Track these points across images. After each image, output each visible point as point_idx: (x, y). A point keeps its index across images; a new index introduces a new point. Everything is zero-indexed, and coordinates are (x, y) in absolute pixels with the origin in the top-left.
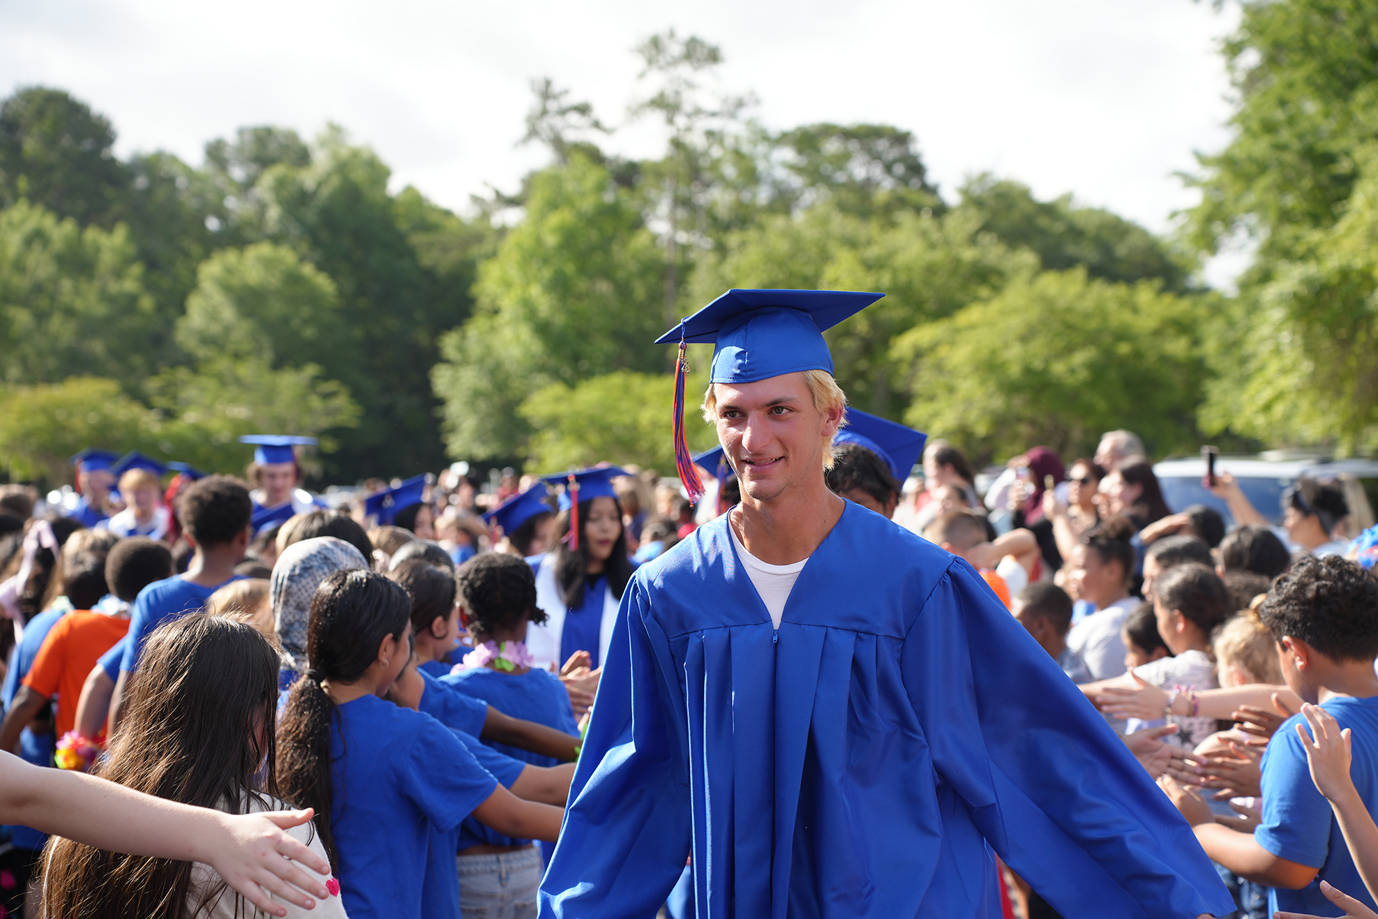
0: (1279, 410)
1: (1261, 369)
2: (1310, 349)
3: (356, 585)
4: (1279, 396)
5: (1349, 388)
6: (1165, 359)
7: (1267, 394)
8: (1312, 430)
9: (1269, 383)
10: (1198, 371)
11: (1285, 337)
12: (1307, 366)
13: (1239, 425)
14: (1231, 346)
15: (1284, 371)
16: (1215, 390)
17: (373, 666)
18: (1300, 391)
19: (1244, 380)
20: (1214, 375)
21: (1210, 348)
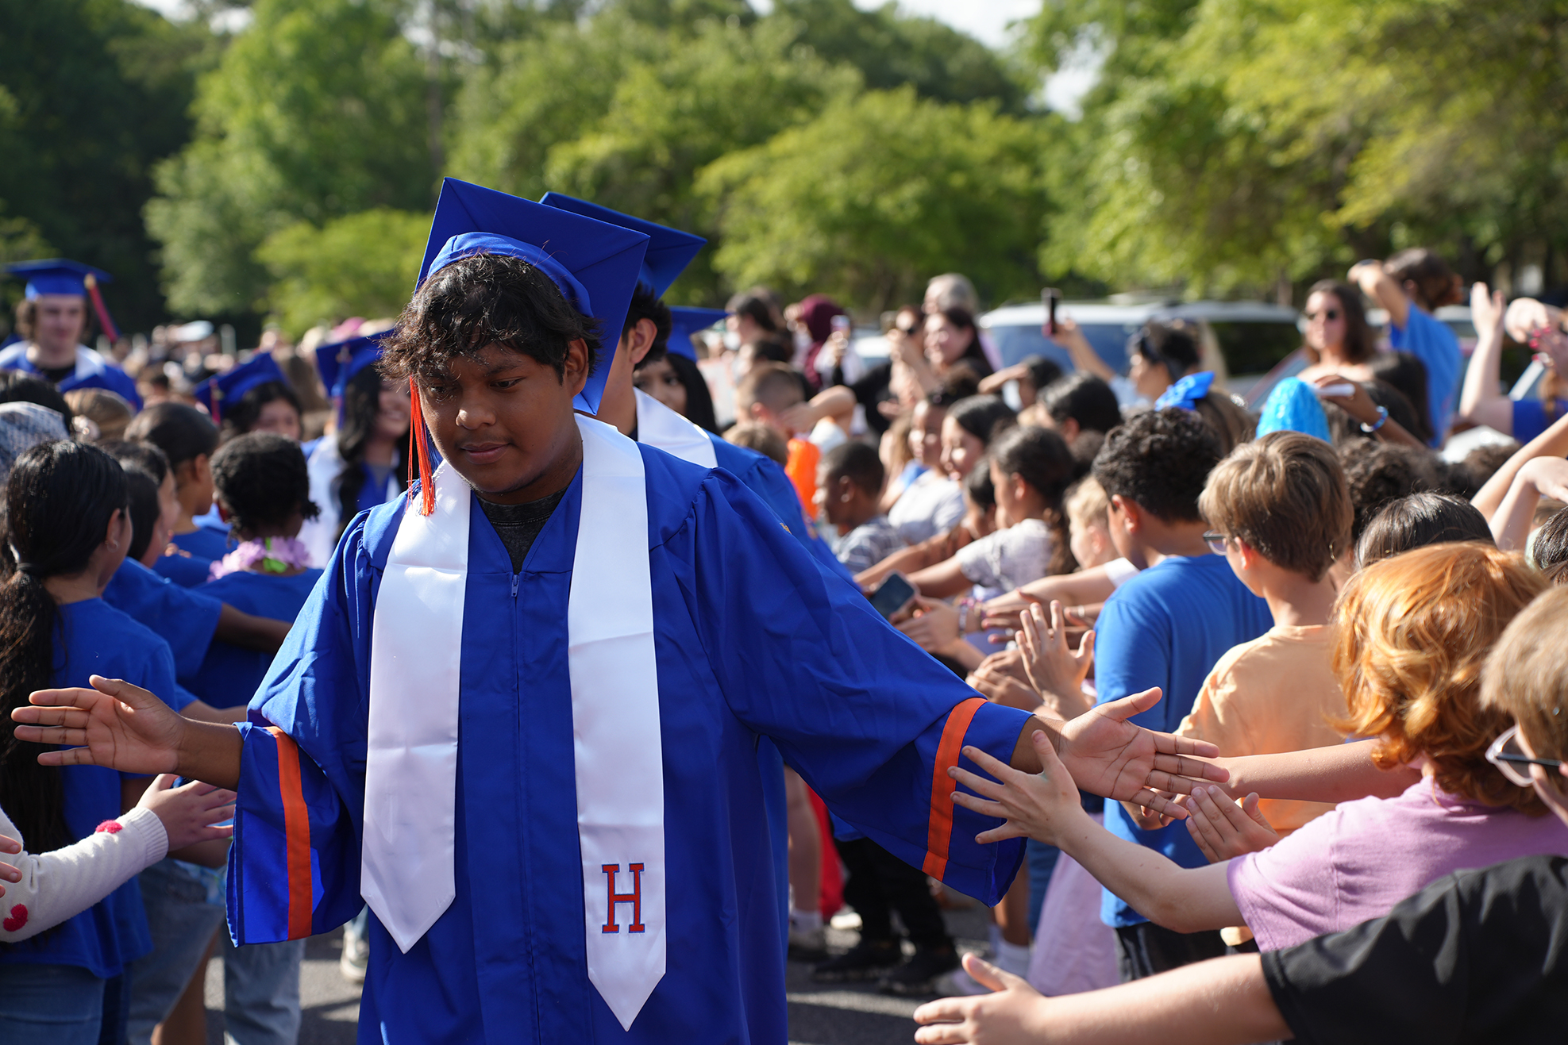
0: (1125, 247)
1: (1106, 201)
2: (1158, 180)
4: (1124, 232)
5: (1201, 220)
6: (1004, 192)
7: (1112, 230)
8: (1160, 267)
9: (1115, 217)
10: (1040, 204)
11: (1132, 165)
12: (1155, 197)
13: (1083, 264)
14: (1075, 177)
15: (1131, 203)
16: (1058, 226)
17: (98, 551)
18: (1147, 225)
19: (1088, 215)
20: (1056, 209)
21: (1052, 178)
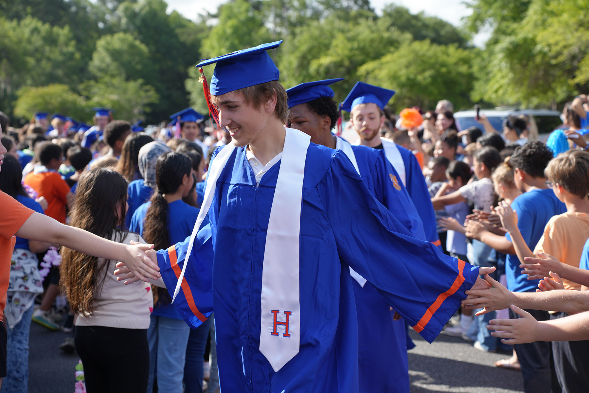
0: (501, 92)
1: (494, 77)
2: (512, 69)
3: (171, 158)
4: (501, 87)
5: (526, 83)
6: (459, 74)
7: (496, 86)
8: (512, 99)
9: (497, 82)
10: (471, 78)
11: (504, 64)
12: (511, 75)
13: (486, 98)
14: (483, 68)
15: (503, 77)
16: (477, 85)
17: (181, 187)
18: (508, 85)
19: (487, 81)
20: (477, 79)
21: (475, 69)
